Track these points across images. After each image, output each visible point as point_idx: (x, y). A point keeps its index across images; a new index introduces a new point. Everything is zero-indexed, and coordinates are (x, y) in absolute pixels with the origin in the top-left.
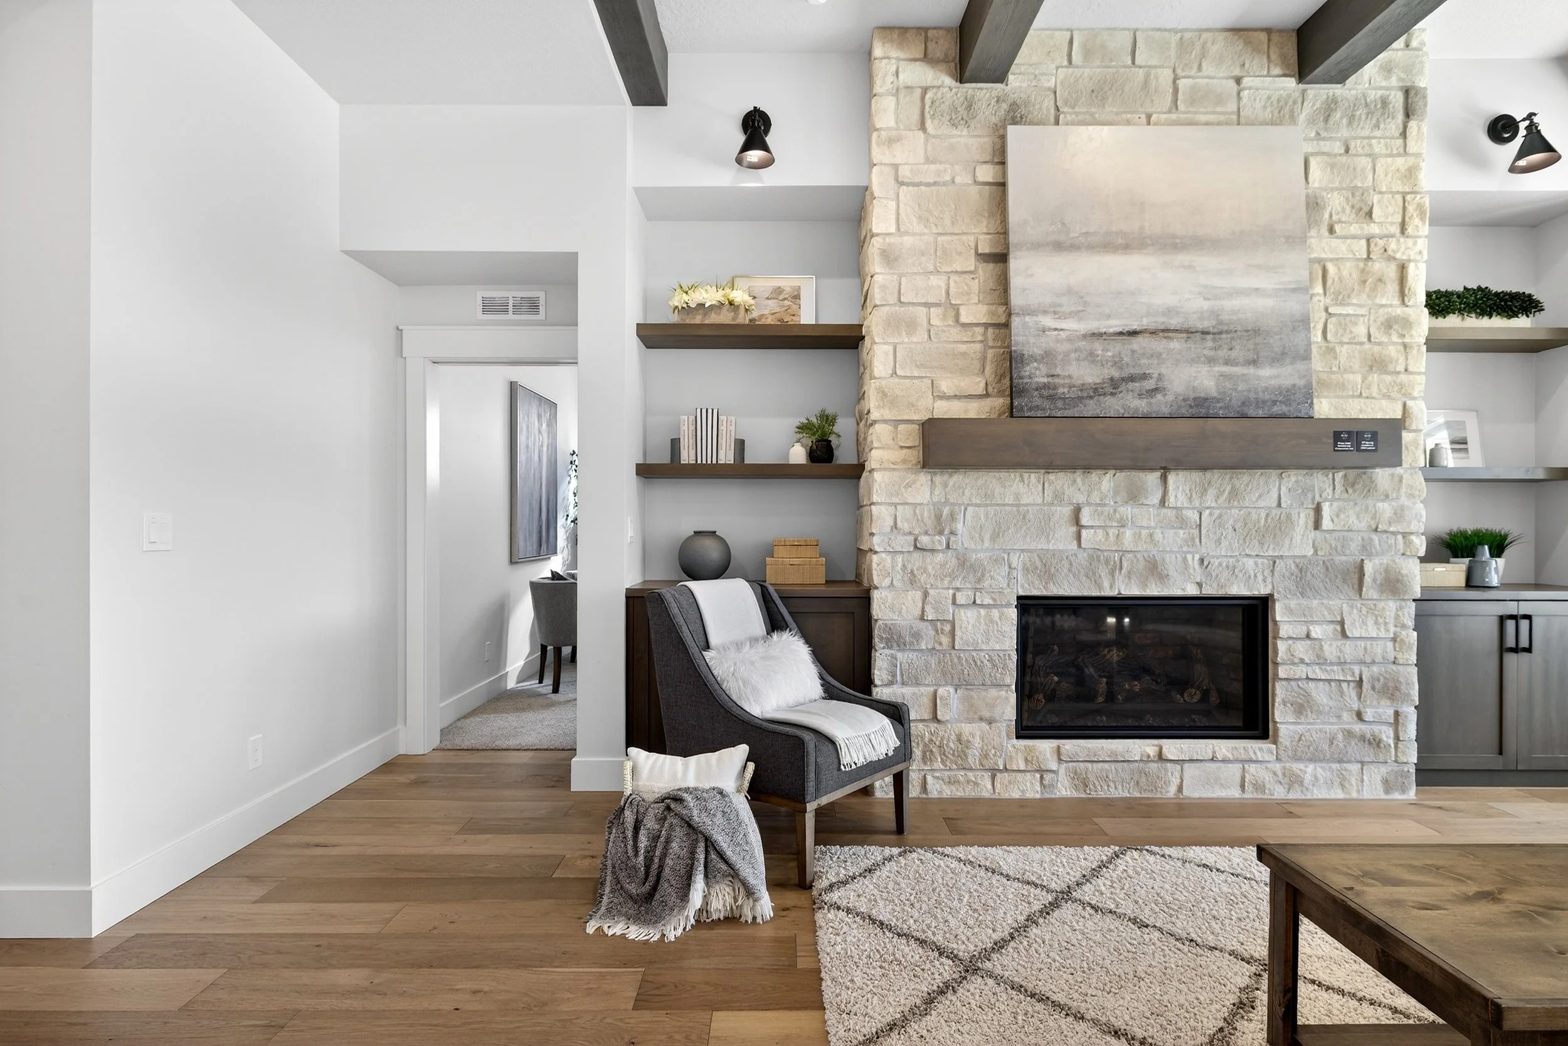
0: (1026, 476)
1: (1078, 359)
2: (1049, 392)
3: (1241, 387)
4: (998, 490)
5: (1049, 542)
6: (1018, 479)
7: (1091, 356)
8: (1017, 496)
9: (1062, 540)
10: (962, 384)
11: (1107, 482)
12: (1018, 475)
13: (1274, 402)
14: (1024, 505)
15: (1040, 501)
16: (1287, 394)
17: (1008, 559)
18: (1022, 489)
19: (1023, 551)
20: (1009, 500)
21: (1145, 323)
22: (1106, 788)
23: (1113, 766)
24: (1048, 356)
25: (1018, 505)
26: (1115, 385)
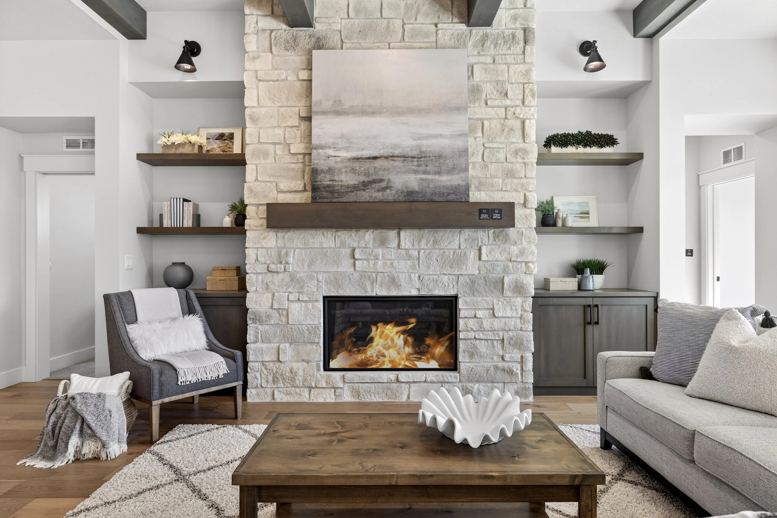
0: (325, 233)
1: (346, 172)
2: (330, 189)
3: (432, 186)
4: (311, 240)
5: (338, 267)
6: (321, 234)
7: (353, 171)
8: (321, 243)
9: (345, 266)
10: (292, 185)
11: (369, 236)
12: (321, 232)
13: (449, 194)
14: (325, 248)
15: (334, 246)
16: (455, 190)
17: (317, 278)
18: (324, 240)
19: (325, 272)
20: (317, 245)
21: (382, 152)
22: (369, 397)
23: (373, 385)
24: (330, 170)
25: (322, 248)
26: (365, 185)
